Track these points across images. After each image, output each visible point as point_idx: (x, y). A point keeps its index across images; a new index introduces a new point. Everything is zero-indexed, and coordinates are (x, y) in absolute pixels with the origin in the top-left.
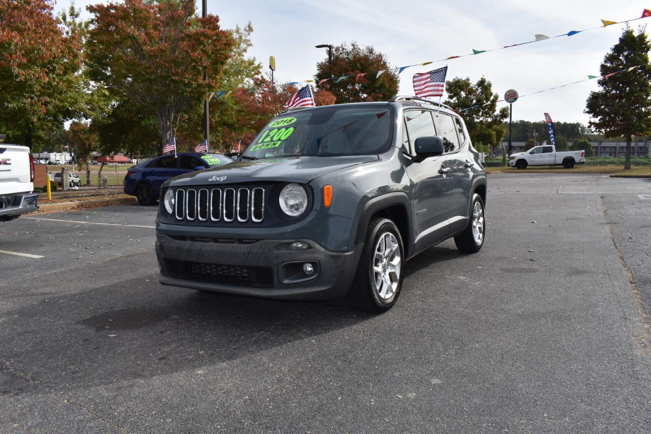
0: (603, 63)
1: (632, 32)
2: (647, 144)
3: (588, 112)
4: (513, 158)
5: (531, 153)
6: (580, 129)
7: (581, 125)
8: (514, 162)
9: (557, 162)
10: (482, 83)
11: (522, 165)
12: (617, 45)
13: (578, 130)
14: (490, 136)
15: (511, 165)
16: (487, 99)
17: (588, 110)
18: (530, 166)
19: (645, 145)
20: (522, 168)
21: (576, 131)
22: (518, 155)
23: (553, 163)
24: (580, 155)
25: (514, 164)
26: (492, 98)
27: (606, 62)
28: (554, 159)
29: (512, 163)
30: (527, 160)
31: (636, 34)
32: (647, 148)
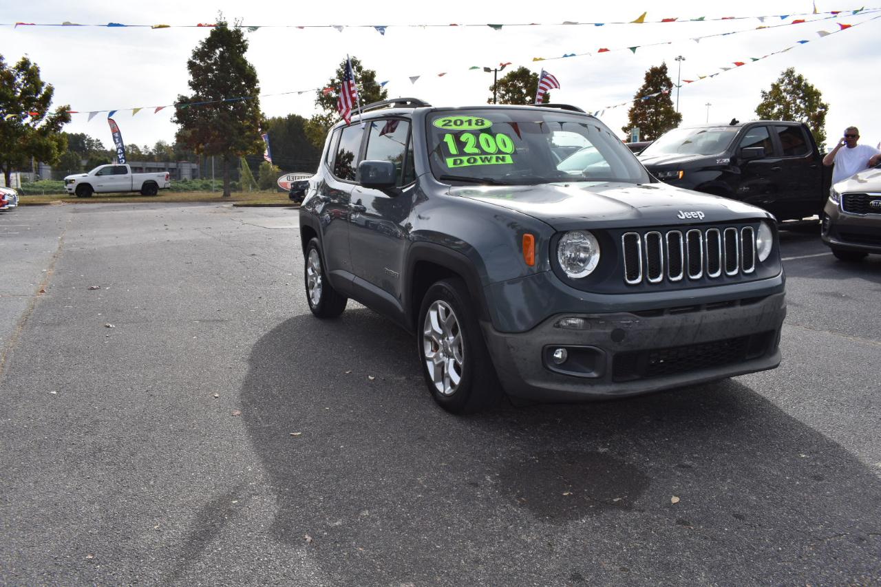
0: (192, 59)
1: (226, 24)
2: (179, 164)
3: (177, 122)
4: (71, 181)
5: (97, 174)
6: (86, 142)
7: (88, 137)
8: (73, 187)
9: (135, 188)
10: (24, 66)
11: (85, 191)
12: (209, 38)
13: (83, 143)
14: (48, 148)
15: (69, 191)
16: (38, 92)
17: (176, 119)
18: (98, 193)
19: (177, 166)
20: (86, 196)
21: (81, 145)
22: (78, 178)
23: (129, 188)
24: (165, 177)
25: (74, 190)
26: (44, 90)
27: (194, 57)
28: (130, 183)
29: (70, 189)
30: (92, 185)
31: (231, 28)
32: (180, 171)
